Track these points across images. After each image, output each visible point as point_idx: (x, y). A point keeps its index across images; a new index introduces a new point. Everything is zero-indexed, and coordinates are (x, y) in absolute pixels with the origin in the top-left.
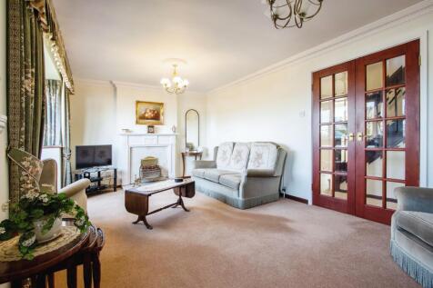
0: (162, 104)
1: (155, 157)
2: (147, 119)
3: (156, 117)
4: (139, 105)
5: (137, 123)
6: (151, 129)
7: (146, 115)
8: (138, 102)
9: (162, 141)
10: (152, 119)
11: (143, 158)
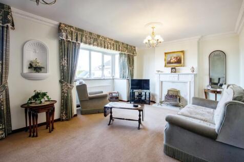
0: (183, 52)
1: (178, 89)
2: (172, 63)
3: (179, 61)
4: (167, 55)
5: (165, 66)
6: (174, 70)
7: (172, 61)
8: (166, 53)
9: (182, 78)
10: (175, 63)
11: (169, 89)
